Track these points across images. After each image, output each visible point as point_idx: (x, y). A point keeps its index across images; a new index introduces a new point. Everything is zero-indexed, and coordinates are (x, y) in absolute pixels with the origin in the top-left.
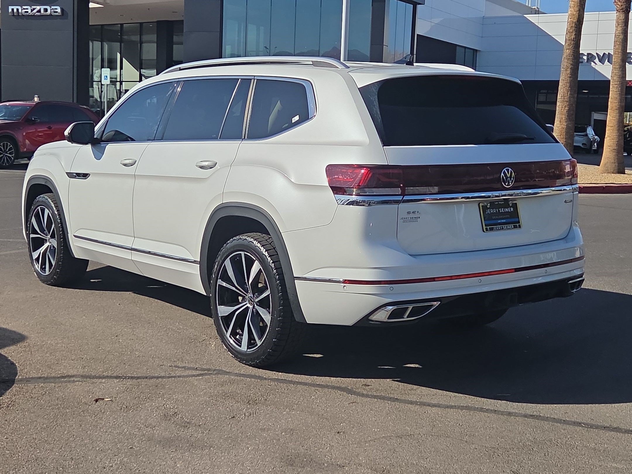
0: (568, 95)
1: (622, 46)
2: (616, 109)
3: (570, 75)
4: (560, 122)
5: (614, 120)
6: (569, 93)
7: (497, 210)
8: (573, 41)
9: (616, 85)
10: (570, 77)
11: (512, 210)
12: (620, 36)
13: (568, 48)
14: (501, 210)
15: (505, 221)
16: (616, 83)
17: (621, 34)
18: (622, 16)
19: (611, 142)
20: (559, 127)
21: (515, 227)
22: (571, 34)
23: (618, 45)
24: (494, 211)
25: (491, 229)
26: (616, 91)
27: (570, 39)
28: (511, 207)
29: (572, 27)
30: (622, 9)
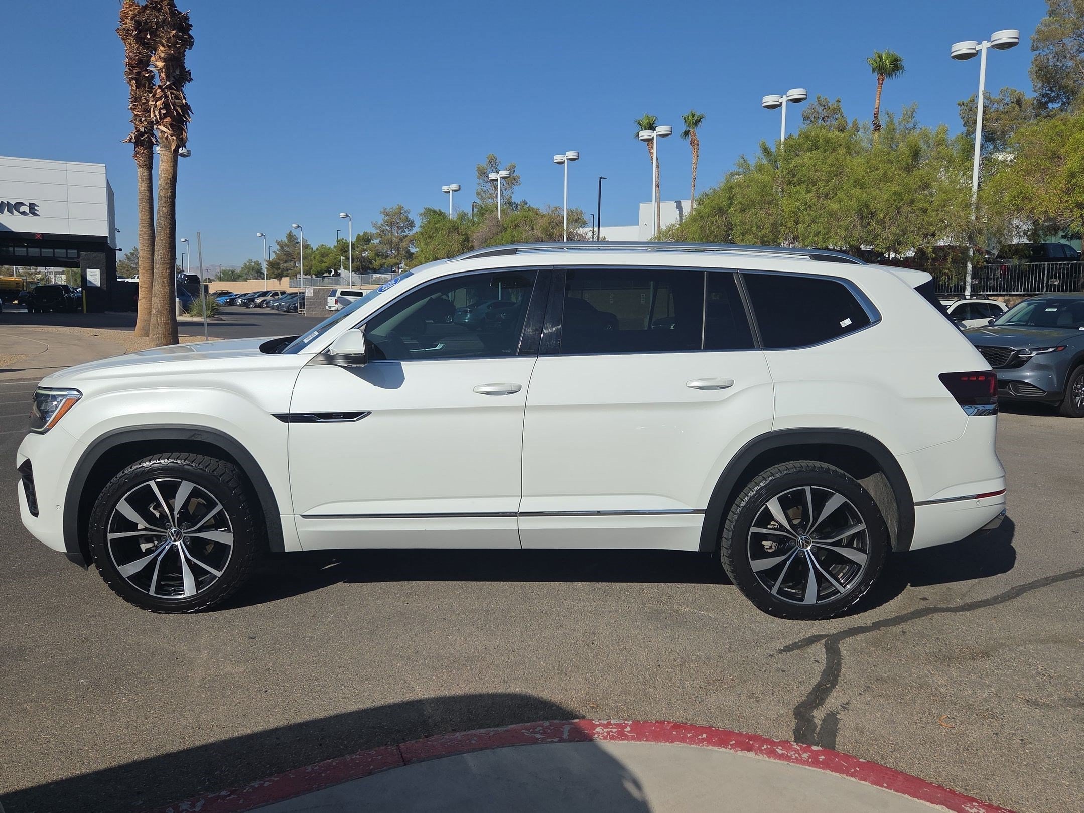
0: (169, 256)
1: (149, 204)
2: (149, 270)
3: (169, 235)
4: (162, 286)
5: (148, 281)
6: (169, 255)
8: (170, 198)
9: (147, 244)
10: (169, 238)
12: (146, 192)
13: (165, 206)
16: (147, 242)
17: (147, 191)
18: (146, 173)
19: (147, 304)
20: (161, 291)
22: (167, 191)
23: (145, 202)
26: (148, 251)
27: (166, 196)
29: (167, 183)
30: (145, 165)
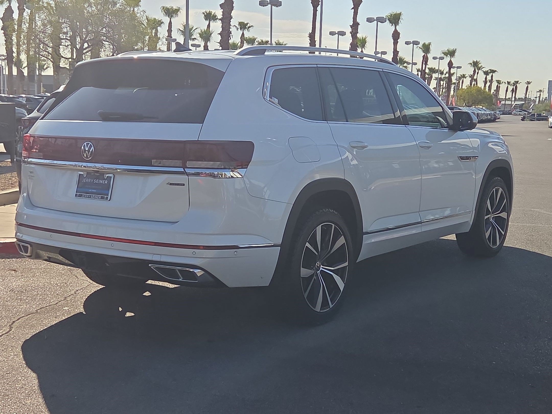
7: (92, 181)
11: (106, 182)
14: (96, 181)
15: (95, 191)
21: (102, 198)
24: (89, 181)
25: (80, 196)
28: (105, 179)
